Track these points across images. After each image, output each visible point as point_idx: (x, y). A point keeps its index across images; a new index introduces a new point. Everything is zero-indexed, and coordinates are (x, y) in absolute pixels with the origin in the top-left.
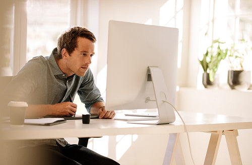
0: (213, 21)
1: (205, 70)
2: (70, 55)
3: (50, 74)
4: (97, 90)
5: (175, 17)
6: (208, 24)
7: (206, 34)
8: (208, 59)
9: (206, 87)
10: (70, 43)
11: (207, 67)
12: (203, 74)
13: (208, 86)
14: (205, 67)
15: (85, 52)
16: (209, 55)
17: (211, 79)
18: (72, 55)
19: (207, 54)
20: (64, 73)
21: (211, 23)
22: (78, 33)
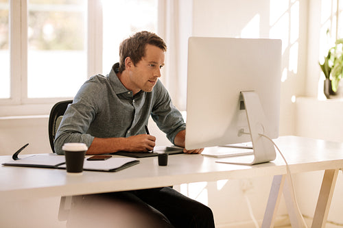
0: (337, 14)
1: (327, 77)
2: (135, 65)
3: (111, 94)
4: (177, 112)
5: (289, 11)
6: (331, 18)
7: (328, 31)
8: (331, 63)
9: (328, 97)
10: (136, 51)
11: (329, 72)
12: (325, 81)
13: (331, 97)
14: (327, 73)
15: (154, 62)
16: (332, 58)
17: (334, 89)
18: (138, 65)
19: (329, 57)
20: (129, 90)
21: (334, 18)
22: (146, 40)
